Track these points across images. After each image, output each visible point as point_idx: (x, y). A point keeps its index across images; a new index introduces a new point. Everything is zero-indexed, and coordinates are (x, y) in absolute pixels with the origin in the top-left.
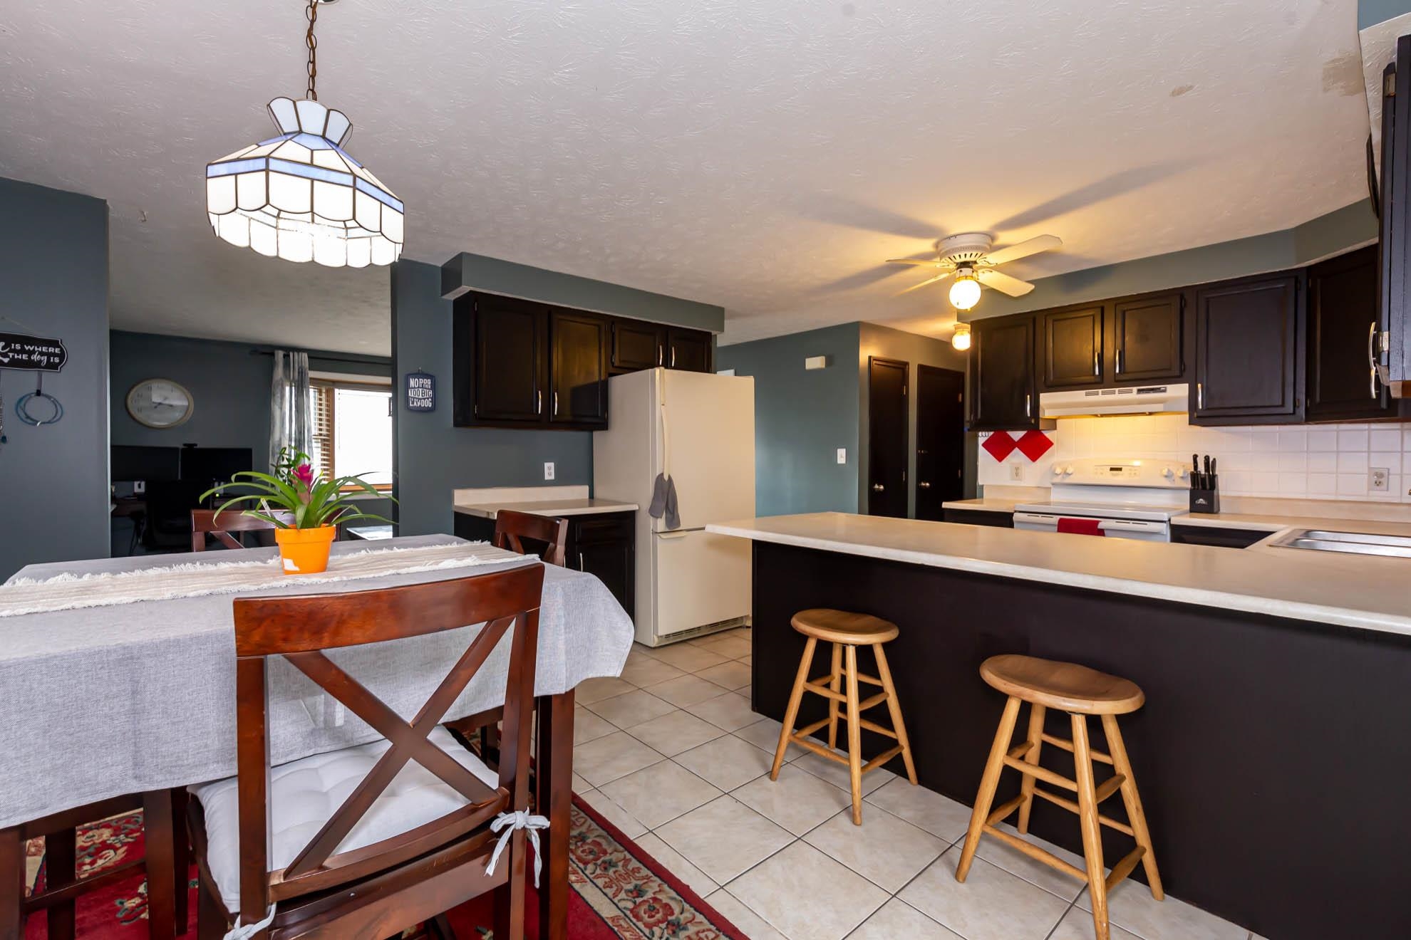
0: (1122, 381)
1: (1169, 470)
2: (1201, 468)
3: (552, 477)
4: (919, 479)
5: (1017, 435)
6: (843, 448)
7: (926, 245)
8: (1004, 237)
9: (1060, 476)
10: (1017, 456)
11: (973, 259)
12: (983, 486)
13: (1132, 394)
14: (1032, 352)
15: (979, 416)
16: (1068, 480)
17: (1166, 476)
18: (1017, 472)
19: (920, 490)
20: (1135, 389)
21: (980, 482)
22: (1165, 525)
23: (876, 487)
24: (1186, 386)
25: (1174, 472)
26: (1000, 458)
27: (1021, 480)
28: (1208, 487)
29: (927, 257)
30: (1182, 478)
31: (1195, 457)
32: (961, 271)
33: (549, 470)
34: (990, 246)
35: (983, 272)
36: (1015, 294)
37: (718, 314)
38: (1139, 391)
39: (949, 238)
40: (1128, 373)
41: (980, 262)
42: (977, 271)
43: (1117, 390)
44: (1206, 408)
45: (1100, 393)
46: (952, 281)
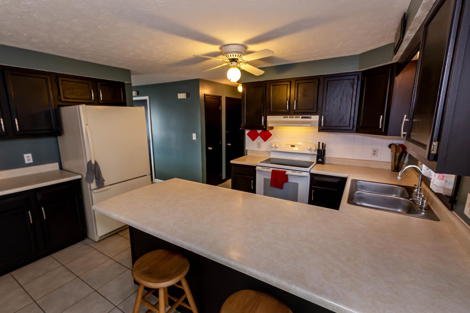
0: (296, 113)
1: (310, 147)
2: (321, 148)
3: (31, 161)
4: (227, 143)
5: (259, 131)
6: (194, 133)
7: (216, 48)
8: (251, 48)
9: (274, 148)
10: (259, 139)
11: (236, 57)
12: (247, 150)
13: (299, 119)
14: (265, 98)
15: (245, 124)
16: (277, 150)
17: (309, 150)
18: (259, 145)
19: (227, 147)
20: (301, 116)
21: (246, 148)
22: (308, 173)
23: (209, 148)
24: (318, 116)
25: (312, 148)
26: (253, 139)
27: (260, 148)
28: (323, 155)
29: (215, 55)
30: (314, 150)
31: (319, 143)
32: (232, 63)
33: (28, 158)
34: (245, 52)
35: (242, 64)
36: (257, 75)
37: (127, 73)
38: (302, 117)
39: (226, 45)
40: (299, 110)
41: (240, 60)
42: (239, 63)
43: (294, 116)
44: (324, 126)
45: (288, 117)
46: (228, 67)
